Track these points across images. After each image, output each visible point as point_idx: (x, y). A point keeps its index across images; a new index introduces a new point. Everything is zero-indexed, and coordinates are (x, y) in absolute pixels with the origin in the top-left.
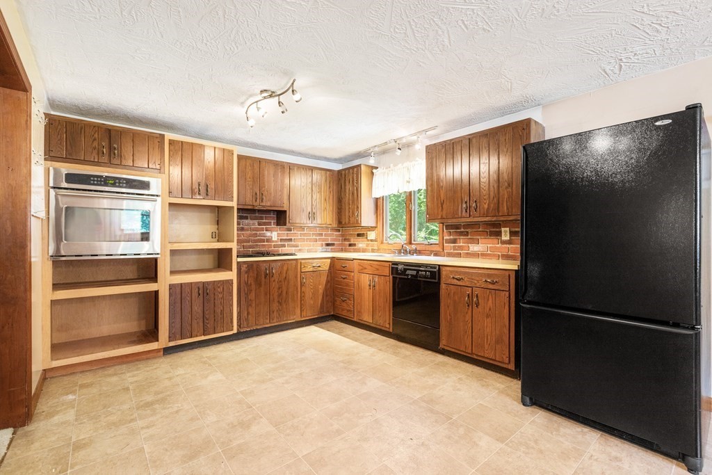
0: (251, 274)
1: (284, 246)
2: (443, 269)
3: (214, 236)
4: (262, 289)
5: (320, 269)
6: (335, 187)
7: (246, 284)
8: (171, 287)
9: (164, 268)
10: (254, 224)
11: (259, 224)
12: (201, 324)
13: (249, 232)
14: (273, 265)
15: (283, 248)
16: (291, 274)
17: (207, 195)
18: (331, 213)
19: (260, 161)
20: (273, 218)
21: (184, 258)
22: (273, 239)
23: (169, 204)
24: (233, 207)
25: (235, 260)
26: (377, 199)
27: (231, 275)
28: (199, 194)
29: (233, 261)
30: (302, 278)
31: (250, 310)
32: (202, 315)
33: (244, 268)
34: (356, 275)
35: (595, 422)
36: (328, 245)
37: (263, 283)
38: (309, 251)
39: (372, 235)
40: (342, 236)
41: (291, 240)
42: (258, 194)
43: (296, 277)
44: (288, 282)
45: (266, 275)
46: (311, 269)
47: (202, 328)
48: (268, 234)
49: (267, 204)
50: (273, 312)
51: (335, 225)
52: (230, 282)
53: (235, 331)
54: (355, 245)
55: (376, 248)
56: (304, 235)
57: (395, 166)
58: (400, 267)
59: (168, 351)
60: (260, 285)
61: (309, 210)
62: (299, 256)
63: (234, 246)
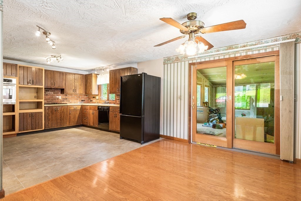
0: (50, 110)
1: (64, 101)
2: (110, 107)
3: (35, 97)
4: (54, 115)
5: (77, 109)
6: (84, 80)
7: (48, 113)
8: (20, 114)
9: (17, 108)
10: (52, 93)
11: (54, 93)
12: (31, 126)
13: (50, 96)
14: (58, 107)
15: (64, 102)
16: (65, 111)
17: (33, 84)
18: (82, 90)
19: (54, 71)
20: (60, 91)
21: (24, 105)
22: (60, 99)
23: (19, 87)
24: (43, 88)
25: (43, 105)
26: (99, 85)
27: (42, 110)
28: (30, 84)
29: (43, 106)
30: (69, 112)
31: (49, 122)
32: (31, 123)
33: (47, 108)
34: (88, 111)
35: (131, 139)
36: (82, 101)
37: (54, 113)
38: (74, 103)
39: (97, 97)
40: (88, 97)
41: (67, 99)
42: (53, 83)
43: (67, 111)
44: (64, 113)
45: (55, 110)
46: (73, 109)
47: (31, 128)
48: (58, 97)
49: (56, 86)
50: (58, 123)
51: (84, 94)
52: (42, 113)
53: (43, 129)
54: (92, 101)
55: (98, 102)
56: (72, 97)
57: (104, 74)
58: (100, 107)
59: (18, 135)
60: (53, 114)
61: (74, 88)
62: (68, 104)
63: (43, 101)
